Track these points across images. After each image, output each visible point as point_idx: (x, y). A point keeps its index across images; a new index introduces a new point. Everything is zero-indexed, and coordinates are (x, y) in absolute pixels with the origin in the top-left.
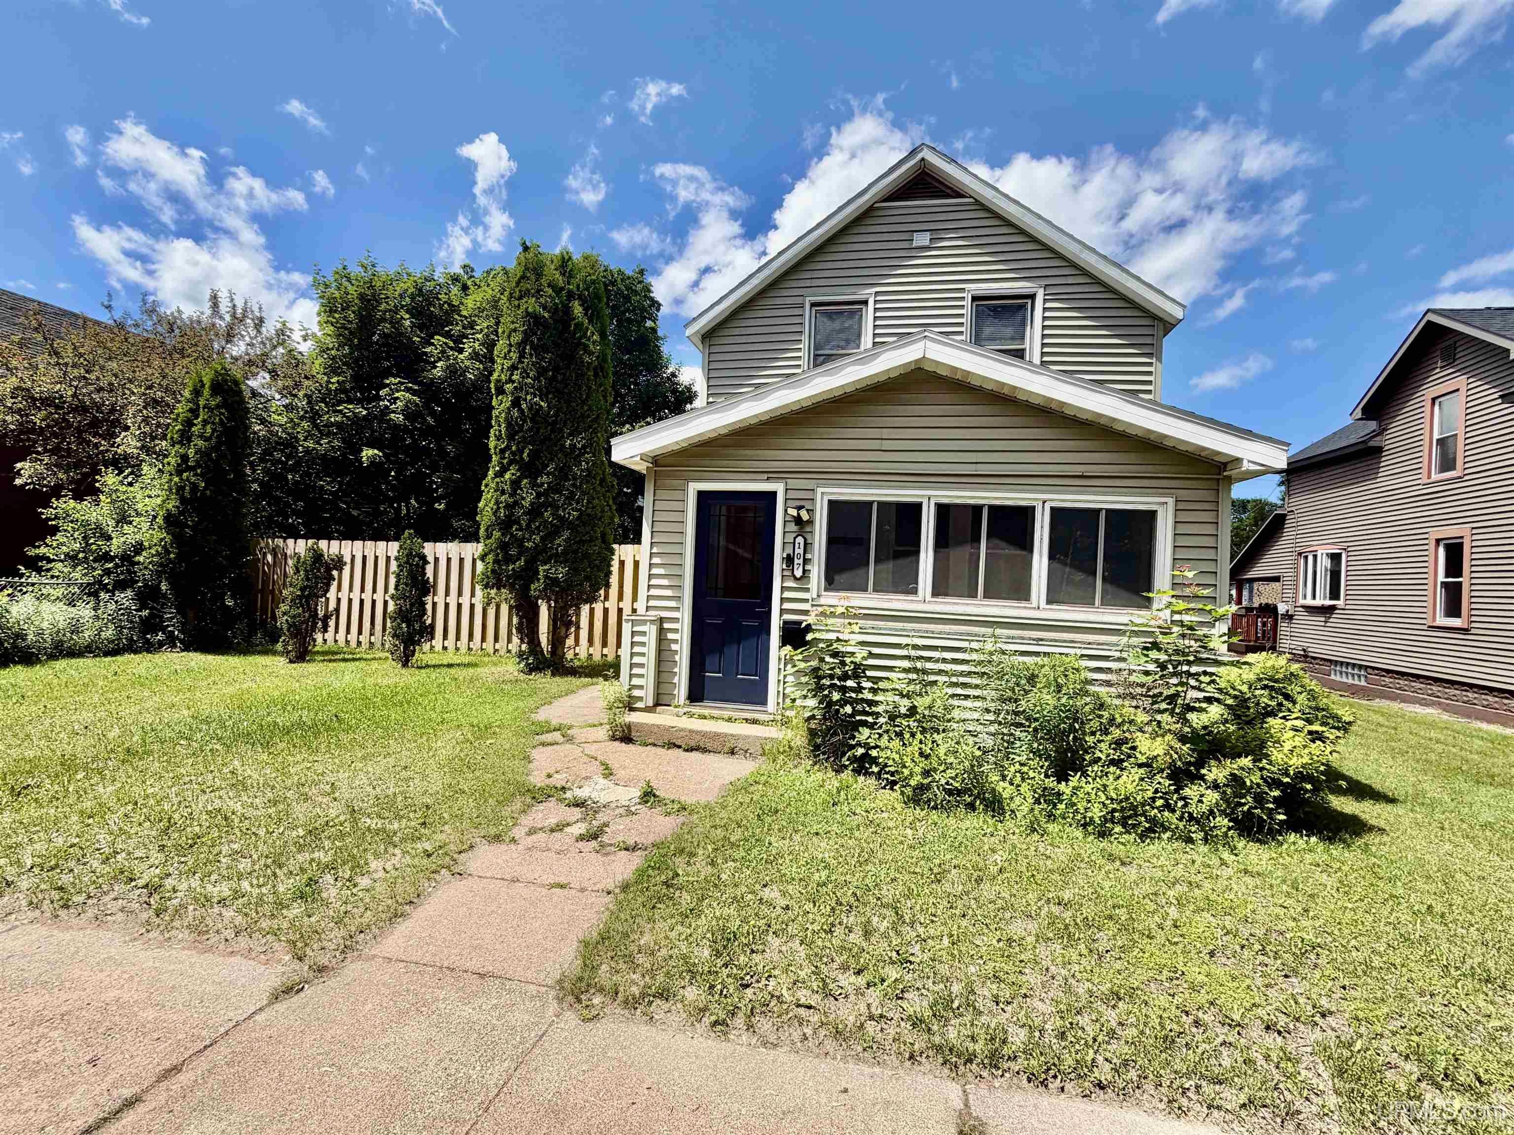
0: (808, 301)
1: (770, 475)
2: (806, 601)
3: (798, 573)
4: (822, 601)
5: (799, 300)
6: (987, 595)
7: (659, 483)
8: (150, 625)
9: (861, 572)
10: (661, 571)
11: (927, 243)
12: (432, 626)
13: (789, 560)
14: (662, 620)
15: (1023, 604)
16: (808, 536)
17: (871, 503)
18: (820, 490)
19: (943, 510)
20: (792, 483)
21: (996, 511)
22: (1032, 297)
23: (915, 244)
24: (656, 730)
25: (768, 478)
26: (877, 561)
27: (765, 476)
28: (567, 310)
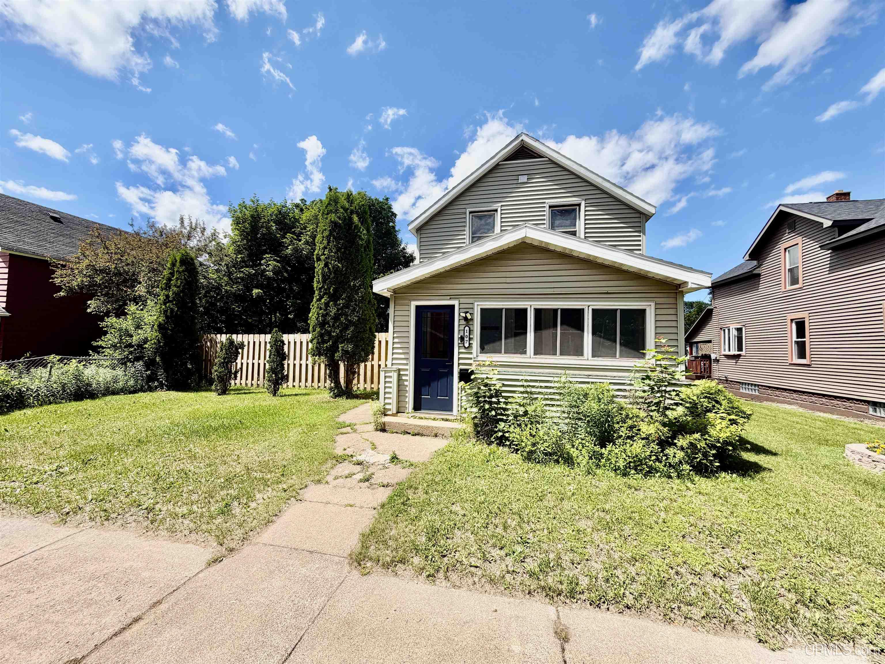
0: (468, 211)
2: (471, 359)
3: (467, 345)
4: (479, 358)
5: (464, 210)
6: (561, 354)
7: (396, 302)
8: (151, 378)
9: (498, 343)
10: (399, 346)
11: (526, 181)
12: (287, 376)
13: (462, 339)
14: (399, 370)
15: (581, 358)
16: (471, 326)
17: (502, 309)
18: (476, 304)
19: (538, 312)
20: (463, 301)
21: (564, 312)
22: (579, 205)
23: (520, 181)
24: (398, 425)
25: (450, 298)
26: (506, 338)
28: (351, 219)
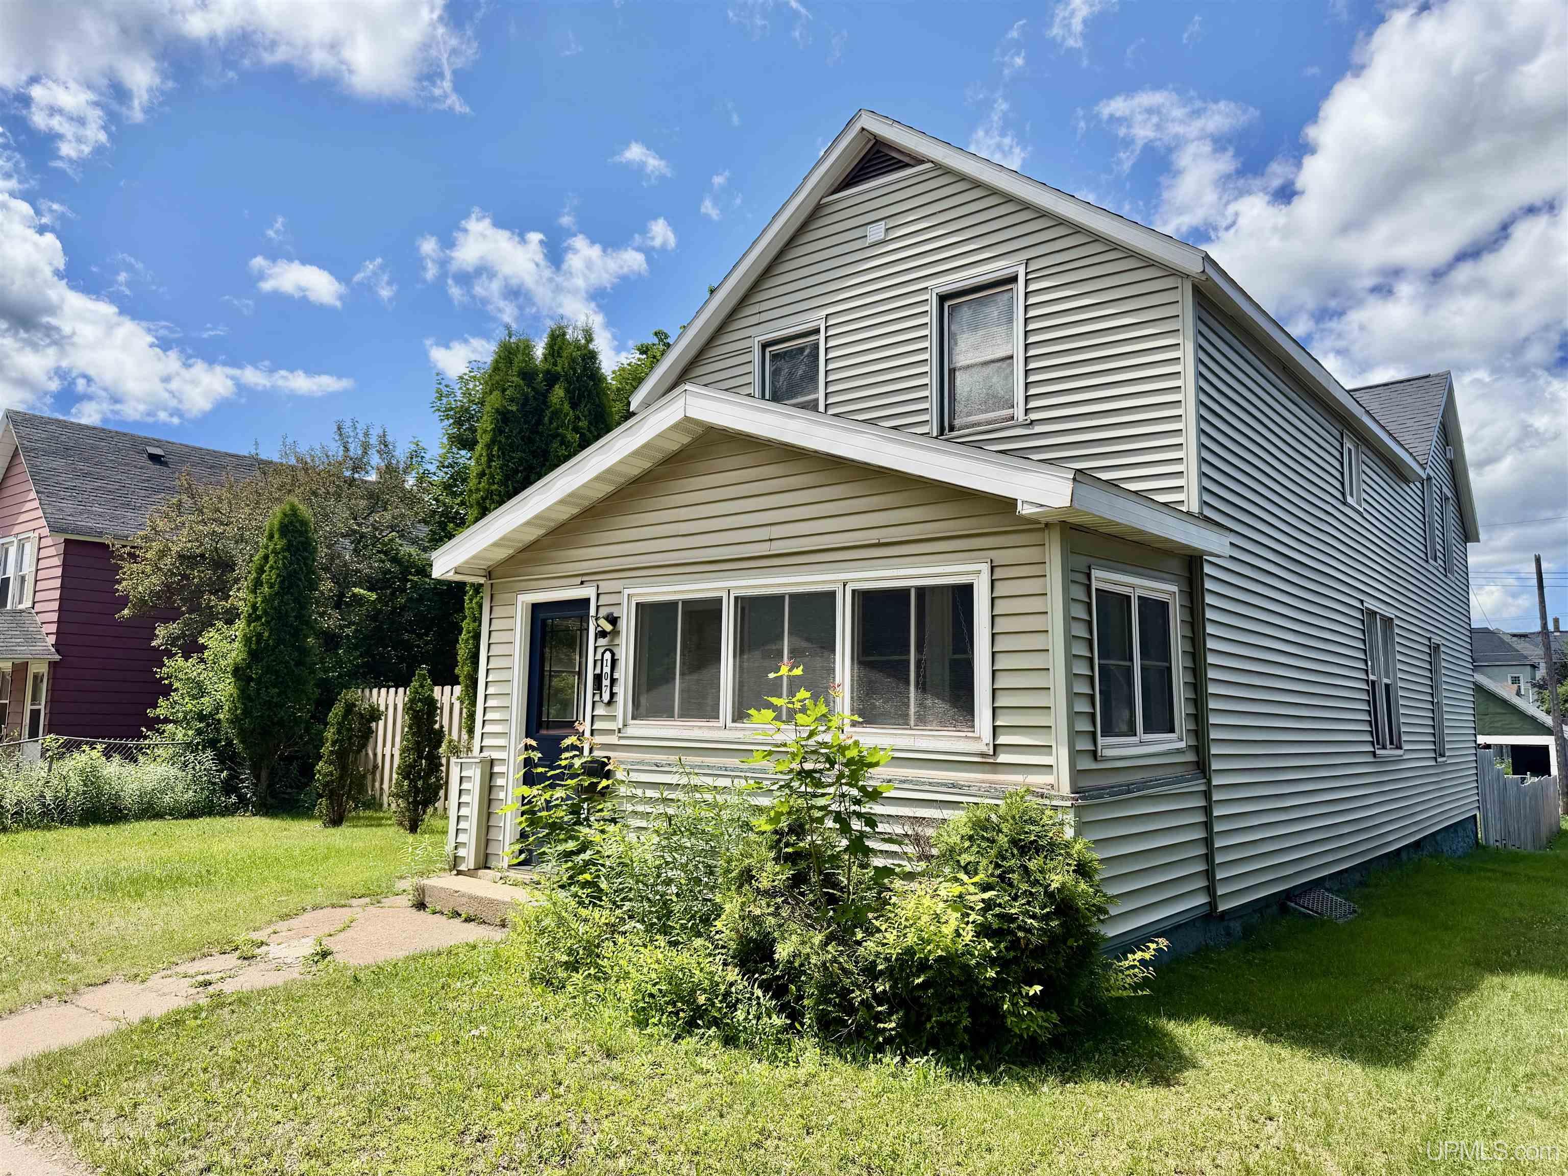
0: (756, 344)
1: (585, 579)
2: (611, 732)
3: (606, 697)
4: (630, 731)
5: (748, 343)
7: (496, 597)
8: (229, 787)
11: (881, 236)
13: (599, 681)
14: (492, 762)
16: (616, 650)
18: (627, 592)
20: (605, 586)
21: (798, 599)
22: (1015, 279)
23: (869, 241)
24: (443, 895)
25: (582, 583)
26: (682, 674)
27: (578, 580)
